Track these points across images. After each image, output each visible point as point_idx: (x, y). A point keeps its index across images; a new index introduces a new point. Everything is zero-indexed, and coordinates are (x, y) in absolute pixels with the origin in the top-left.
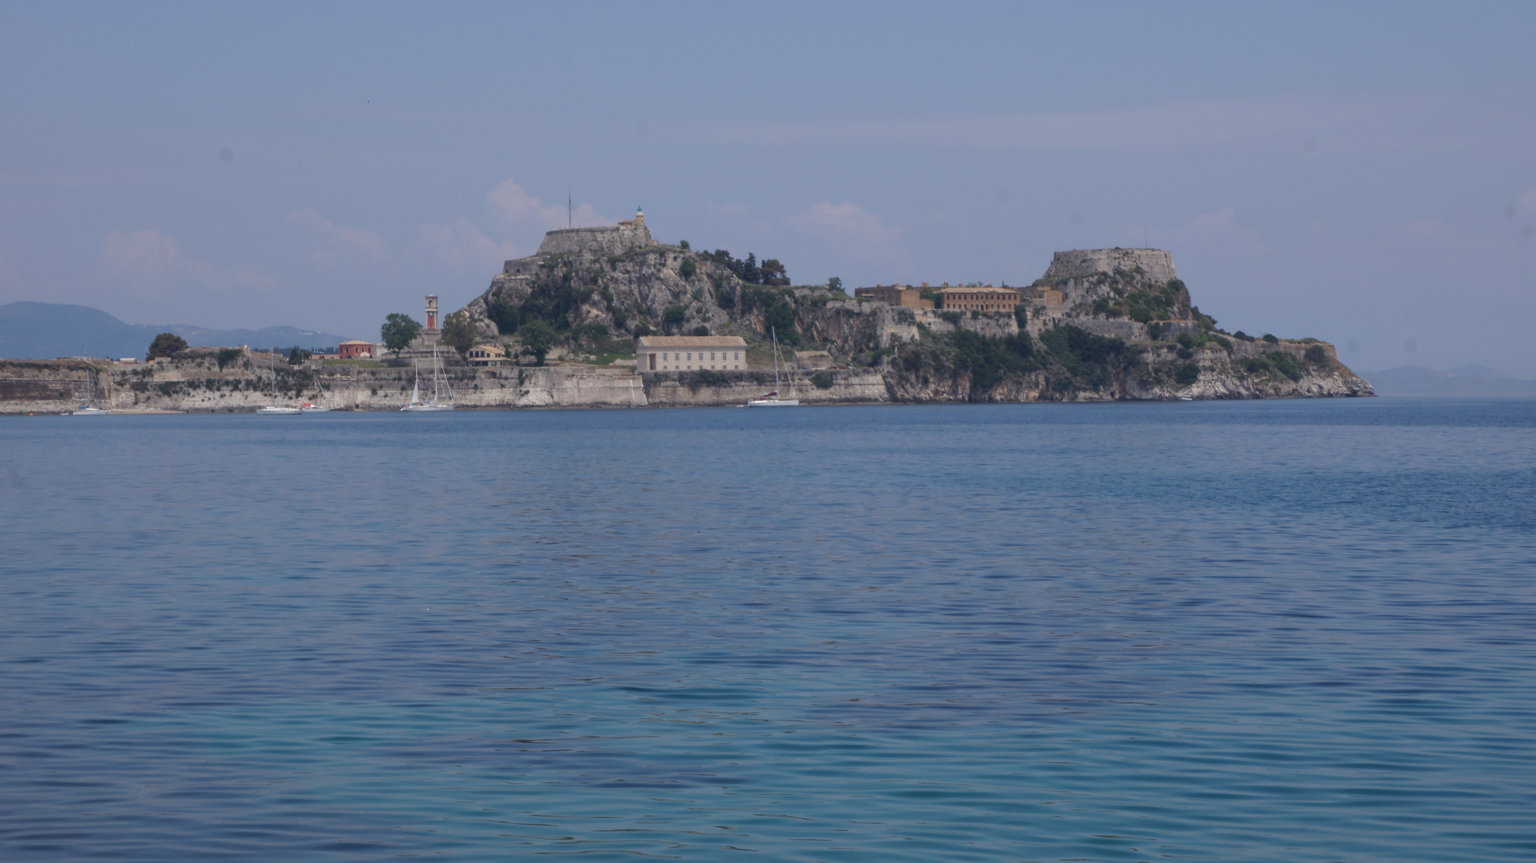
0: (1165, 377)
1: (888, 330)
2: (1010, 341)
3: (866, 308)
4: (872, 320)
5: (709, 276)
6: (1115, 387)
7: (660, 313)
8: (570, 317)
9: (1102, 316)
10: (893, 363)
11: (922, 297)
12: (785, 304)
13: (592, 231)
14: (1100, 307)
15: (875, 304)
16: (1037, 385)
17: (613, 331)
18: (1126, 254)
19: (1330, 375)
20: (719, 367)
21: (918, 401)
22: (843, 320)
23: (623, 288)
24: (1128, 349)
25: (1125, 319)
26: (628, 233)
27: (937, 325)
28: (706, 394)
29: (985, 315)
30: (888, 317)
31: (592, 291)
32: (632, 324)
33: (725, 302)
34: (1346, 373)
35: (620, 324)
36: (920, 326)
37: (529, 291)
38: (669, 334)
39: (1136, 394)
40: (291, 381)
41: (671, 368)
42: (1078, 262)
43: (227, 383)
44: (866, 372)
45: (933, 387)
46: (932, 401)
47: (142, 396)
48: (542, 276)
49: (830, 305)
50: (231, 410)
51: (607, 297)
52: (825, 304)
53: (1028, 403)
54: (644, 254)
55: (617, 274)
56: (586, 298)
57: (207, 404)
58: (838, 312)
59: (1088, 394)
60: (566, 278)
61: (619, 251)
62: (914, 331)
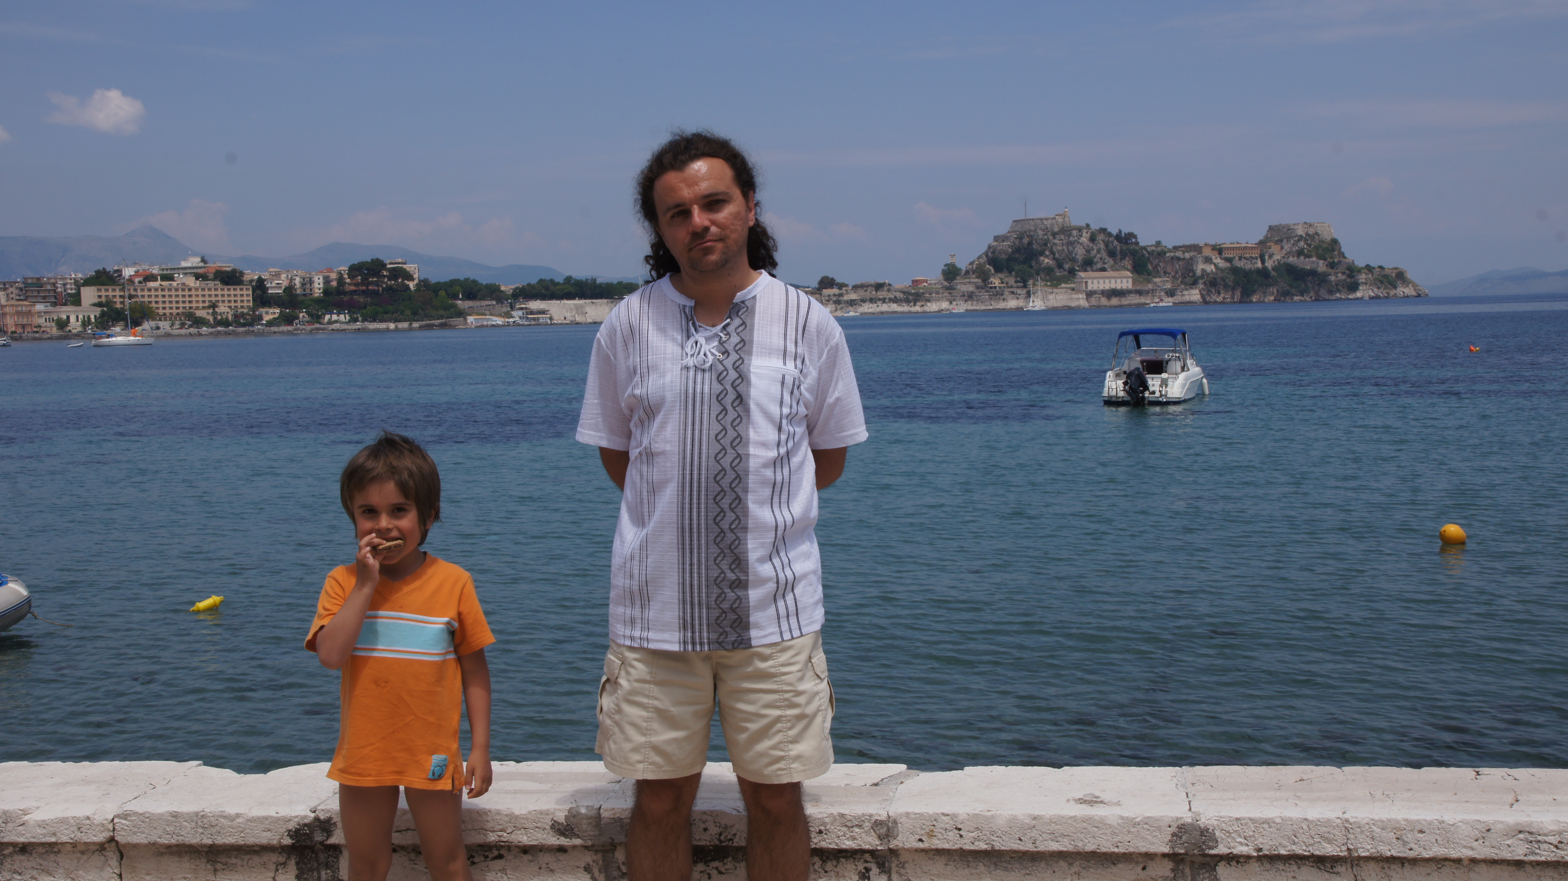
0: (1341, 288)
1: (1200, 267)
2: (1258, 271)
3: (1187, 255)
4: (1190, 262)
5: (1103, 241)
6: (1312, 294)
7: (1080, 260)
8: (1033, 263)
9: (1302, 258)
10: (1205, 283)
11: (1213, 250)
12: (1143, 255)
13: (1041, 219)
14: (1300, 253)
15: (1192, 254)
16: (1273, 293)
17: (1056, 270)
18: (1311, 225)
19: (1407, 286)
20: (1119, 287)
21: (1216, 302)
22: (1175, 262)
23: (1059, 248)
24: (1319, 274)
25: (1314, 259)
26: (1060, 220)
27: (1222, 264)
28: (1115, 301)
29: (1245, 258)
30: (1200, 260)
31: (1045, 250)
32: (1067, 266)
33: (1112, 254)
34: (1415, 286)
35: (1060, 266)
36: (1215, 265)
37: (1010, 250)
38: (1086, 271)
39: (1326, 297)
40: (911, 298)
41: (1095, 288)
42: (1285, 230)
43: (880, 300)
44: (1191, 288)
45: (1222, 295)
46: (1222, 303)
47: (839, 307)
48: (1017, 243)
49: (1168, 255)
50: (882, 313)
51: (1053, 253)
52: (1165, 254)
53: (1269, 302)
54: (1070, 231)
55: (1056, 241)
56: (1042, 253)
57: (870, 310)
58: (1172, 258)
59: (1299, 298)
60: (1030, 244)
61: (1056, 229)
62: (1213, 267)
